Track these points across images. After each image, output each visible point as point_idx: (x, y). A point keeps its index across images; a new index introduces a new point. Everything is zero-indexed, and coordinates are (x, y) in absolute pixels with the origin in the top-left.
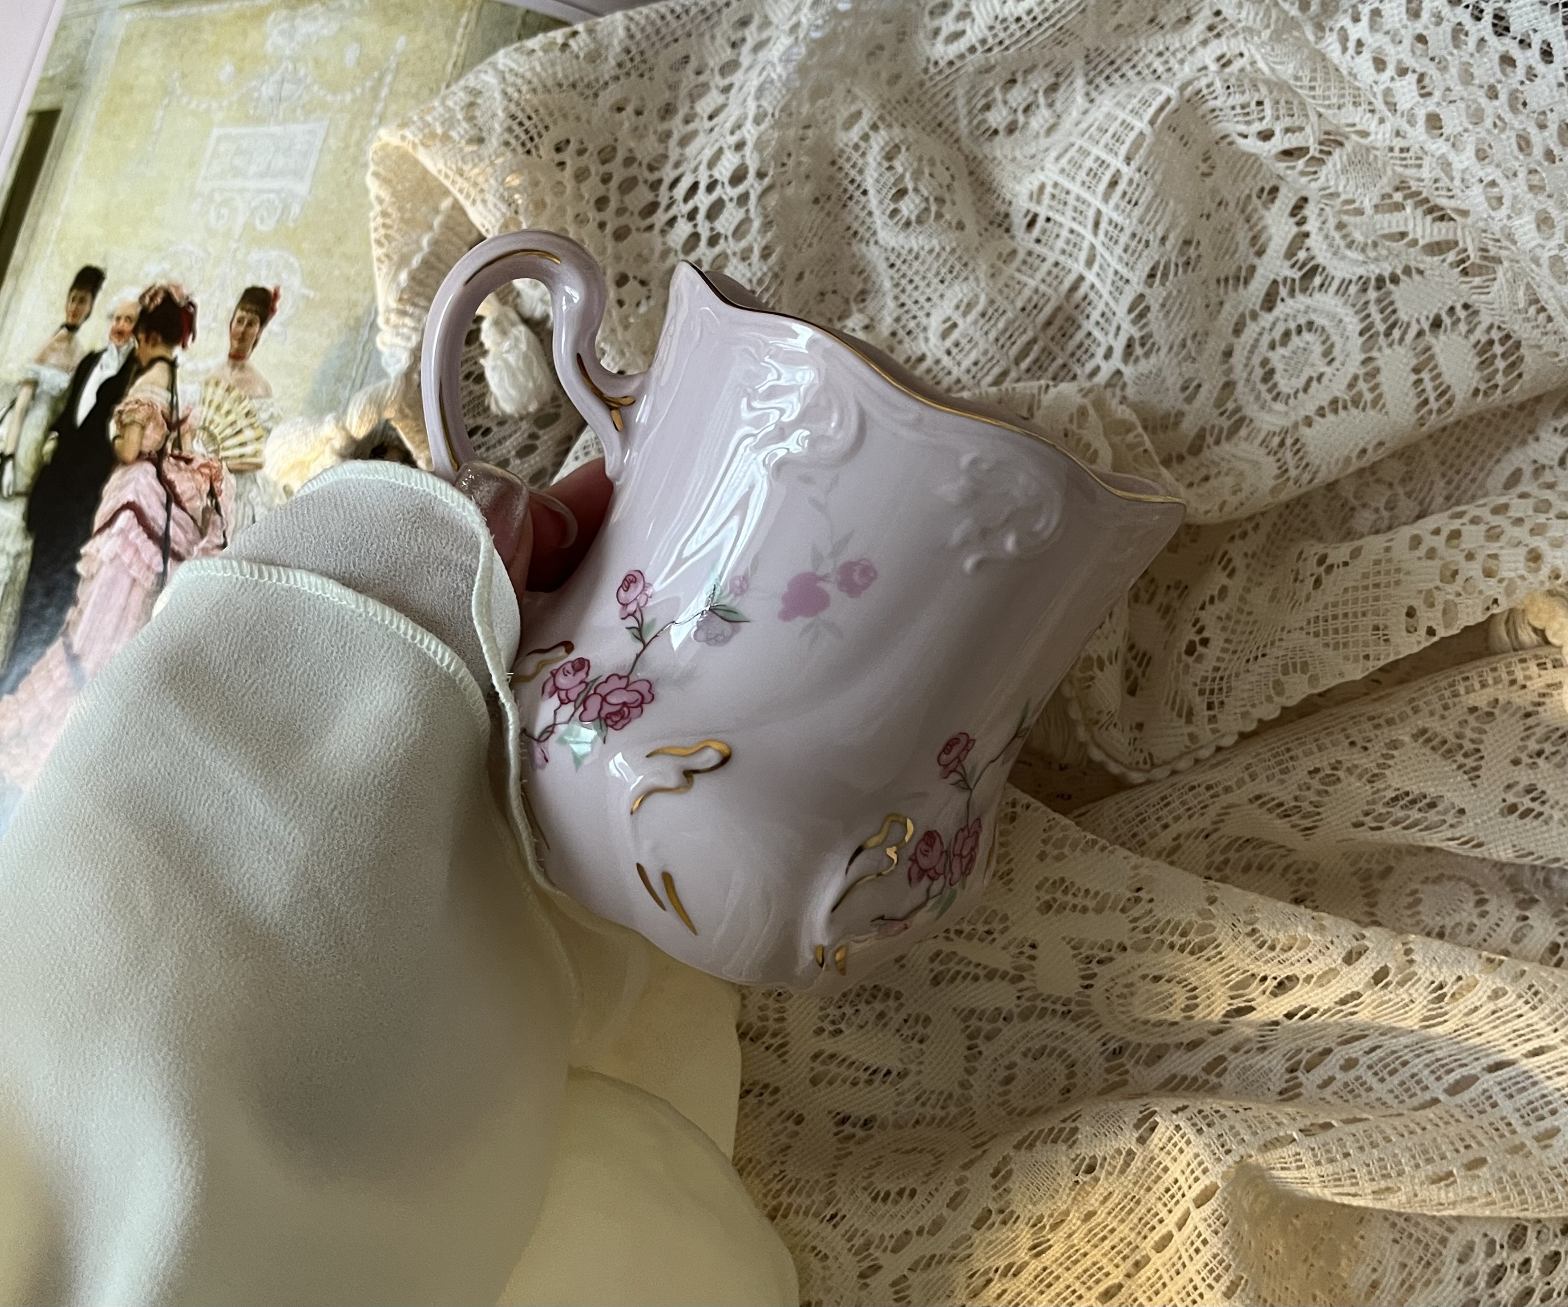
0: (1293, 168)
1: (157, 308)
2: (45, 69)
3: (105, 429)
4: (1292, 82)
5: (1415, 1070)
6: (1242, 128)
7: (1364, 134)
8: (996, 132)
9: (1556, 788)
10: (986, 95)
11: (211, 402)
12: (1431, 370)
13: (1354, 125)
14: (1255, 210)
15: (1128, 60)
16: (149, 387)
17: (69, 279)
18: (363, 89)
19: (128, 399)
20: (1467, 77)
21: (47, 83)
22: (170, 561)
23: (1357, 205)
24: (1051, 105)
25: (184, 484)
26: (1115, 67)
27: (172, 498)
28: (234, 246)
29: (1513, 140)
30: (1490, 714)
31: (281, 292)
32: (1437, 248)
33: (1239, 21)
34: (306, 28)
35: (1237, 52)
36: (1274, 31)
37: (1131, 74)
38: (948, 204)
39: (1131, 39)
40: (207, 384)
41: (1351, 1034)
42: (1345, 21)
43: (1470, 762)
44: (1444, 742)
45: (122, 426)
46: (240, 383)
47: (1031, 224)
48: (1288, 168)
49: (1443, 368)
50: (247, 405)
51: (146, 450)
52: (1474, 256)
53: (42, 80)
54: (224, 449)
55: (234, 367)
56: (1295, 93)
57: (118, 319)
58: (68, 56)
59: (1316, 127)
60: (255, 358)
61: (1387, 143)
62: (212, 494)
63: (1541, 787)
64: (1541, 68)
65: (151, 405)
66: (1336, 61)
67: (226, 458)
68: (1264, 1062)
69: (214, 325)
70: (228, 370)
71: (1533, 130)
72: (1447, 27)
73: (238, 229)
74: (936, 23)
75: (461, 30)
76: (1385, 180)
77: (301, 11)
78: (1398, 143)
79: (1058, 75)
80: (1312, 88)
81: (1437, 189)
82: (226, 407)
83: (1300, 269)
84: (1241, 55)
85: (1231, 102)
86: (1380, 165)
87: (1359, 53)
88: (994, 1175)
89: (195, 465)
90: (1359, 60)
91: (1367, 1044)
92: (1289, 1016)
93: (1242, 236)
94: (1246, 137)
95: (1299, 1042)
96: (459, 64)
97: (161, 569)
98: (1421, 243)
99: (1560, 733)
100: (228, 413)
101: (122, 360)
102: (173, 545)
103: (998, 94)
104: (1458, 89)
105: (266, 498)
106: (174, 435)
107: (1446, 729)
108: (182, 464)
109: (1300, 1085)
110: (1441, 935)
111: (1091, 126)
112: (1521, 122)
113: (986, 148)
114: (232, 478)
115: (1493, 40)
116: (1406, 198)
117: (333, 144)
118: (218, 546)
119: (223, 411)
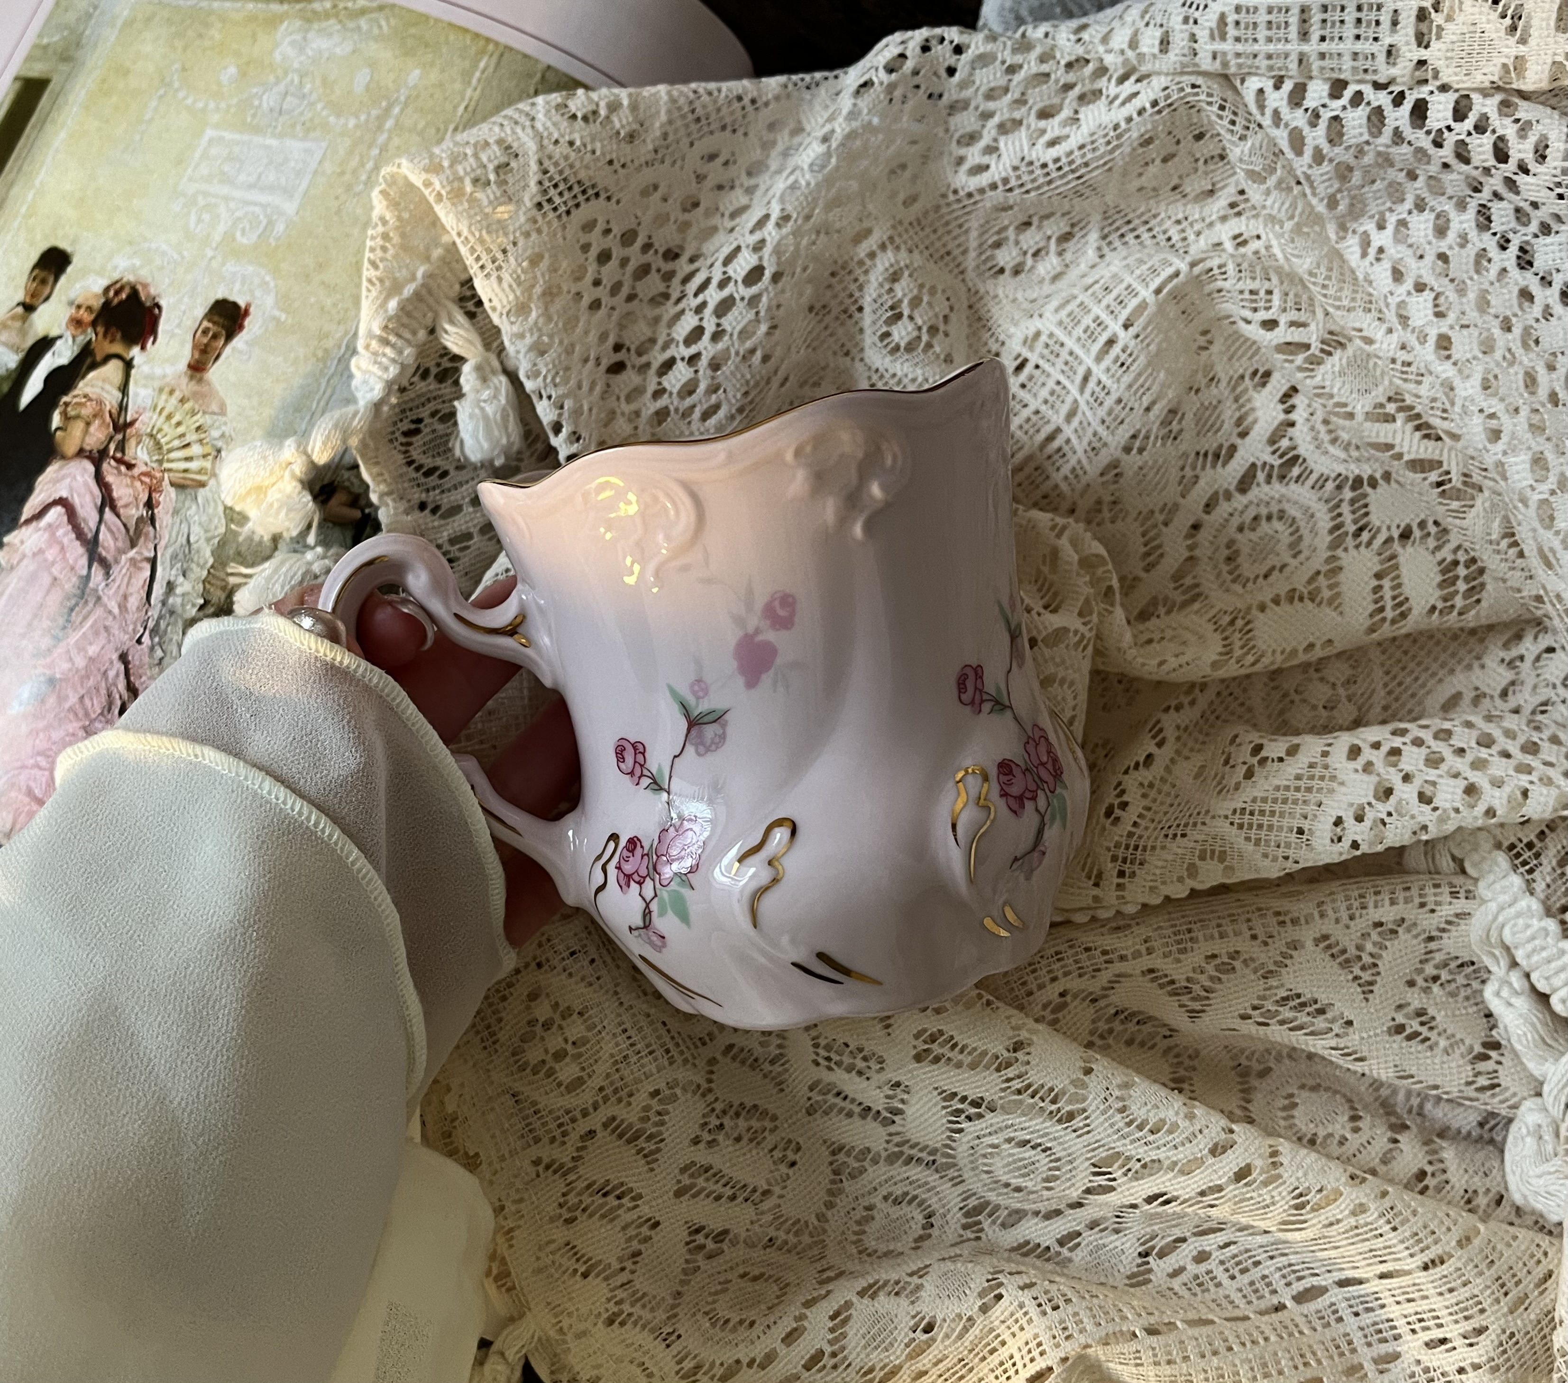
0: (1292, 361)
1: (121, 303)
2: (40, 36)
3: (48, 419)
4: (1306, 277)
5: (1266, 1272)
6: (1248, 314)
7: (1369, 341)
8: (1002, 271)
9: (1446, 1016)
10: (999, 232)
11: (162, 409)
12: (1393, 580)
13: (1361, 330)
14: (1246, 390)
15: (1147, 222)
16: (100, 384)
17: (34, 256)
18: (369, 114)
19: (75, 392)
20: (1483, 304)
21: (40, 51)
22: (95, 564)
23: (1349, 409)
24: (1060, 254)
25: (122, 489)
26: (1131, 226)
27: (108, 501)
28: (209, 252)
29: (1521, 377)
31: (252, 310)
32: (1419, 465)
33: (1264, 207)
34: (319, 43)
35: (1255, 233)
36: (1298, 224)
37: (1146, 236)
38: (941, 335)
39: (1152, 202)
40: (161, 390)
41: (1206, 1226)
42: (1370, 226)
43: (1366, 976)
44: (1344, 951)
45: (66, 418)
46: (196, 395)
47: (1019, 368)
48: (1286, 361)
49: (1405, 580)
50: (199, 419)
51: (88, 448)
52: (1456, 480)
53: (36, 46)
54: (169, 461)
55: (192, 378)
56: (1305, 287)
57: (79, 307)
58: (67, 27)
59: (1321, 326)
60: (215, 373)
61: (1391, 354)
62: (150, 504)
63: (1431, 1011)
65: (100, 402)
66: (1353, 264)
67: (169, 470)
68: (1118, 1243)
69: (177, 331)
70: (184, 380)
73: (216, 237)
74: (962, 151)
75: (477, 74)
76: (1381, 389)
77: (316, 26)
78: (1402, 356)
79: (1073, 225)
80: (1324, 286)
81: (1432, 408)
82: (177, 418)
83: (1281, 456)
84: (1258, 237)
85: (1240, 286)
86: (1378, 373)
87: (1378, 260)
88: (832, 1318)
89: (136, 471)
90: (1377, 267)
91: (1220, 1238)
92: (1150, 1200)
93: (1229, 414)
94: (1249, 322)
95: (1156, 1228)
96: (470, 109)
97: (84, 572)
98: (1406, 458)
99: (1459, 962)
100: (179, 424)
101: (76, 350)
102: (100, 549)
103: (1011, 233)
104: (1473, 315)
105: (204, 518)
106: (119, 437)
107: (1347, 940)
108: (123, 468)
109: (1150, 1271)
110: (1312, 1142)
111: (1097, 282)
112: (1531, 360)
113: (990, 285)
114: (172, 491)
117: (328, 167)
118: (147, 559)
119: (174, 421)
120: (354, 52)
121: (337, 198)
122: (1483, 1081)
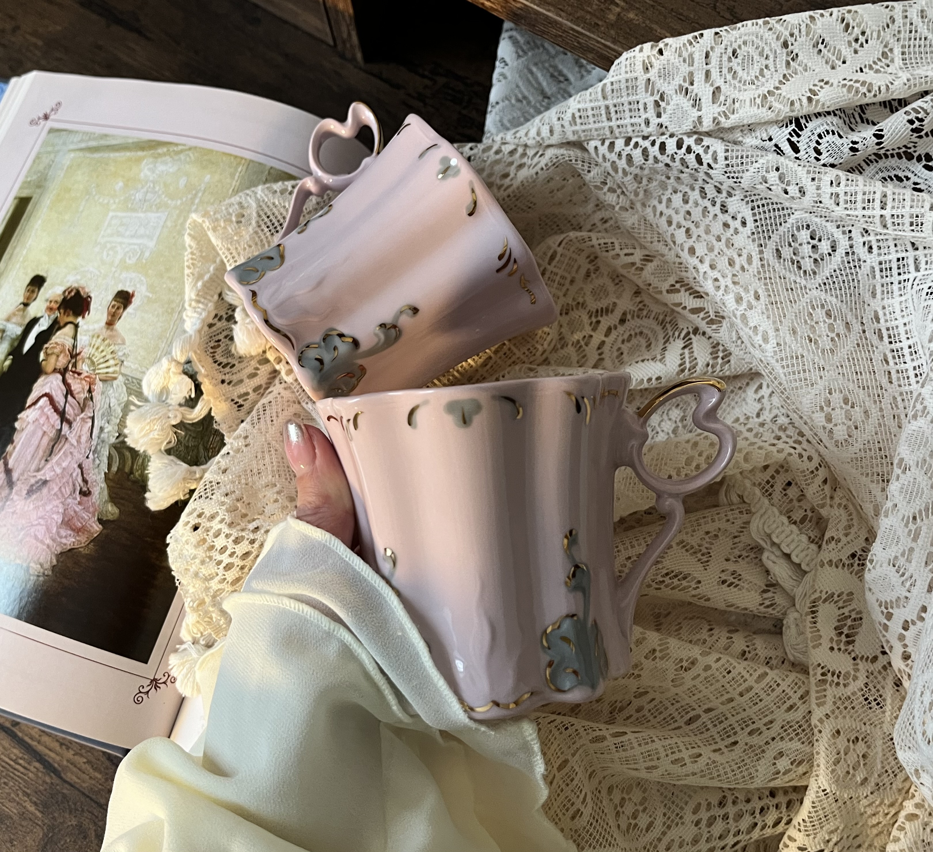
0: (629, 272)
1: (71, 298)
2: (27, 177)
3: (38, 356)
4: (630, 229)
6: (604, 254)
7: (662, 256)
9: (746, 573)
11: (94, 345)
13: (658, 251)
16: (63, 336)
17: (28, 280)
18: (187, 198)
19: (51, 342)
20: (708, 231)
21: (26, 184)
22: (64, 423)
23: (658, 288)
25: (76, 385)
27: (69, 392)
28: (114, 269)
29: (727, 260)
30: (716, 536)
31: (136, 294)
32: (695, 311)
33: (605, 201)
34: (161, 168)
35: (609, 217)
36: (621, 206)
40: (93, 336)
42: (655, 202)
43: (705, 559)
44: (692, 547)
45: (47, 355)
46: (111, 337)
48: (627, 272)
50: (112, 348)
51: (58, 368)
52: (712, 315)
53: (25, 182)
54: (98, 369)
55: (108, 329)
57: (51, 302)
58: (39, 172)
59: (640, 253)
60: (119, 325)
61: (673, 260)
62: (90, 391)
63: (739, 572)
64: (741, 229)
65: (63, 345)
66: (651, 221)
67: (99, 374)
69: (99, 308)
70: (104, 330)
71: (736, 257)
72: (700, 209)
73: (117, 262)
75: (237, 175)
76: (672, 278)
77: (159, 160)
80: (639, 232)
81: (695, 282)
82: (101, 348)
84: (611, 218)
86: (670, 270)
87: (661, 217)
89: (82, 376)
90: (661, 221)
91: (647, 698)
94: (607, 258)
96: (235, 190)
97: (59, 427)
98: (688, 308)
99: (751, 547)
100: (102, 351)
101: (51, 322)
102: (67, 415)
104: (703, 236)
105: (117, 395)
106: (74, 360)
107: (693, 541)
108: (76, 375)
112: (731, 253)
114: (101, 383)
115: (720, 215)
116: (681, 286)
117: (169, 224)
118: (90, 417)
119: (100, 350)
120: (179, 169)
121: (174, 238)
122: (767, 603)
